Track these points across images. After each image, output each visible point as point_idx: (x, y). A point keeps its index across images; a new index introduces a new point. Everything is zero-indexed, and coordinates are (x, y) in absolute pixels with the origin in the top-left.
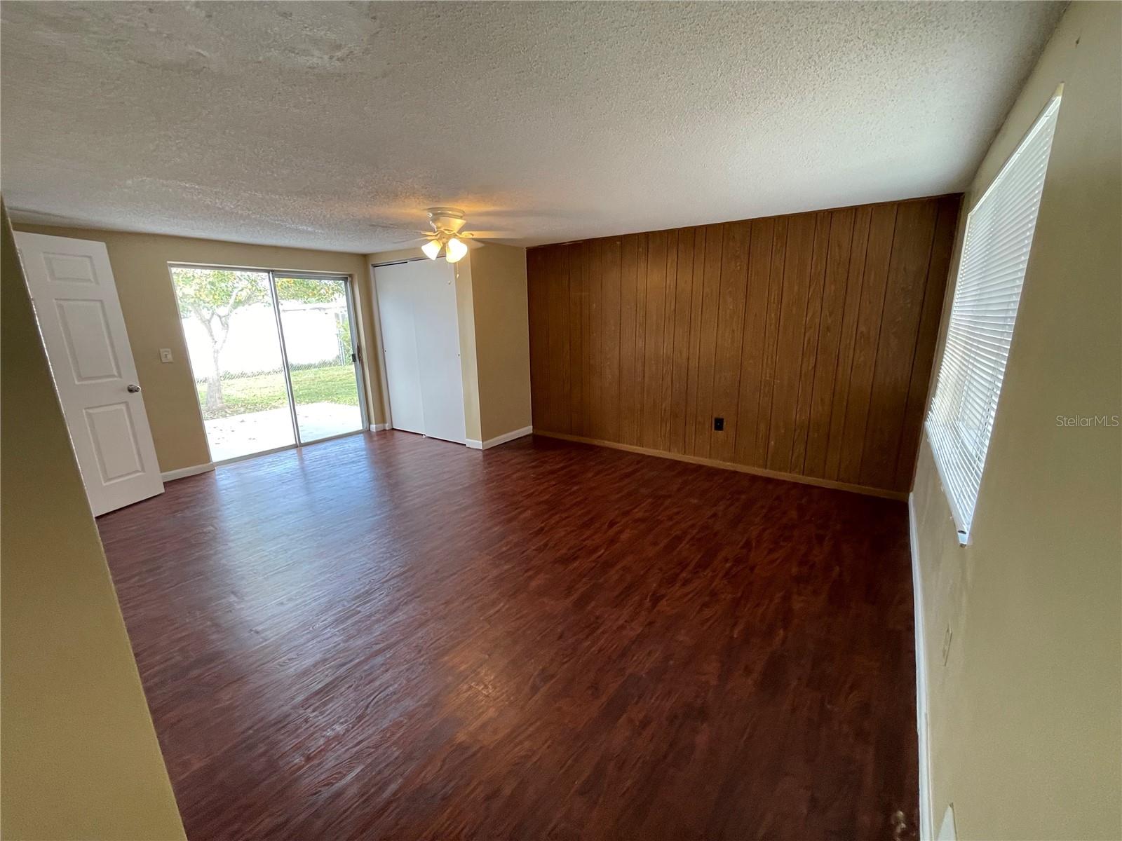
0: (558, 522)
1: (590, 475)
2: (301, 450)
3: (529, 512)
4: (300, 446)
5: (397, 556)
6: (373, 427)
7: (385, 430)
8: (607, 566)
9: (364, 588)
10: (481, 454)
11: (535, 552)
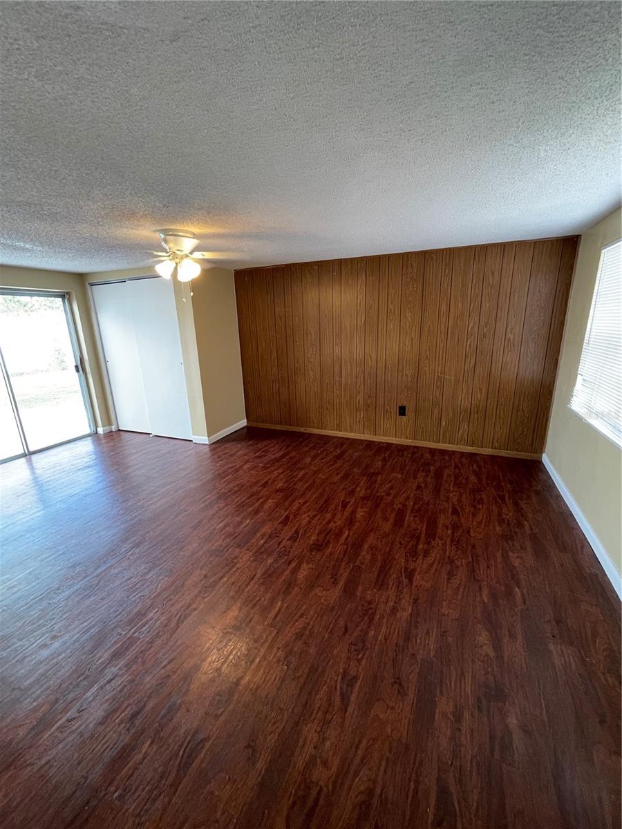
0: (299, 508)
1: (308, 460)
2: (30, 459)
3: (271, 501)
4: (29, 455)
5: (160, 564)
6: (101, 430)
7: (111, 432)
8: (358, 545)
9: (136, 607)
10: (207, 449)
11: (289, 541)
